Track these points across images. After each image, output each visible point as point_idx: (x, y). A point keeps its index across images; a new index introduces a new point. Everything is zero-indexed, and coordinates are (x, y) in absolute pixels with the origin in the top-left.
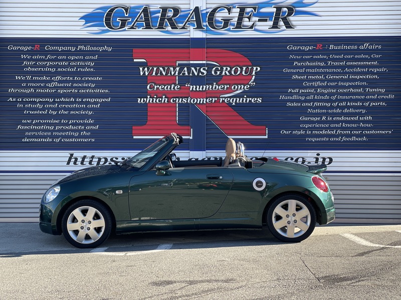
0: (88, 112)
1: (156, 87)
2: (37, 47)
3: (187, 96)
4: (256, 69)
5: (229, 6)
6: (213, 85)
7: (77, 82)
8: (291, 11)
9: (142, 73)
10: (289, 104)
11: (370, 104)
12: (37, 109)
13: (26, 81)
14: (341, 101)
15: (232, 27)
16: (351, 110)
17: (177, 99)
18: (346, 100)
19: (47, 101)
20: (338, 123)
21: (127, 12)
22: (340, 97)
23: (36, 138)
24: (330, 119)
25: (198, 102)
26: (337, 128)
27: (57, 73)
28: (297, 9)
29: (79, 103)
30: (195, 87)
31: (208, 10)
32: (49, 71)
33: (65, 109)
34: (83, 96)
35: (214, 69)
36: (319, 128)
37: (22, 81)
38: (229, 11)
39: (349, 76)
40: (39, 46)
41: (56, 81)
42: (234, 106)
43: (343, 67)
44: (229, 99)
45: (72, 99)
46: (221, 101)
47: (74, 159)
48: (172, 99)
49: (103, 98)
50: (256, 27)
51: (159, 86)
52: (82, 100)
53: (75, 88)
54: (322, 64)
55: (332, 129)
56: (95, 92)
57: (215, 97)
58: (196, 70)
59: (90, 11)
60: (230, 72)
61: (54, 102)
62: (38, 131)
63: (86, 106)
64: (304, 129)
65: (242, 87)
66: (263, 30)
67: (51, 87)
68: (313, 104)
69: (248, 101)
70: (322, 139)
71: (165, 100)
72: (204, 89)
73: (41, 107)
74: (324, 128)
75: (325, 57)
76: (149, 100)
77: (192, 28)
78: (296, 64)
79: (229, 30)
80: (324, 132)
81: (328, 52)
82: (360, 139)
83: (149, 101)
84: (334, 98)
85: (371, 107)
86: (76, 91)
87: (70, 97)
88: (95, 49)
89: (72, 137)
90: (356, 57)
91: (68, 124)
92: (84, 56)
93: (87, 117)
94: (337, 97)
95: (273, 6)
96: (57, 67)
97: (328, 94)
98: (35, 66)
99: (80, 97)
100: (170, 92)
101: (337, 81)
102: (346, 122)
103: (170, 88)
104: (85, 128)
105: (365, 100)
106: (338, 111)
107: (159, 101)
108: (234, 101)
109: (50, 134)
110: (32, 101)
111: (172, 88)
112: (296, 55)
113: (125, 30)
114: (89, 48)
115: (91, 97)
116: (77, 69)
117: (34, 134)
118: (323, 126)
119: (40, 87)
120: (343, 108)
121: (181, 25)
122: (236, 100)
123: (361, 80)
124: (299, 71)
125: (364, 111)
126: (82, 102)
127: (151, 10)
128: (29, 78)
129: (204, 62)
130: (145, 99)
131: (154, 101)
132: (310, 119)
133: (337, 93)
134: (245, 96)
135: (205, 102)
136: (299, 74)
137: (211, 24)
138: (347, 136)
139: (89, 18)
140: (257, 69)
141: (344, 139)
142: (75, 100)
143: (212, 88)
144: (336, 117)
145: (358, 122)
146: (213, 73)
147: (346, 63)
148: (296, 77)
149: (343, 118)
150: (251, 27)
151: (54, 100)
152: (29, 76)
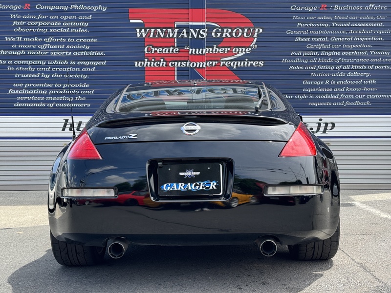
0: (83, 76)
1: (153, 50)
2: (27, 6)
3: (186, 59)
4: (258, 31)
6: (213, 48)
7: (70, 44)
9: (139, 35)
10: (292, 68)
11: (374, 67)
12: (29, 72)
13: (17, 43)
14: (345, 64)
16: (355, 74)
17: (176, 63)
18: (351, 64)
19: (39, 64)
20: (342, 88)
22: (343, 60)
23: (29, 103)
24: (333, 82)
25: (198, 66)
26: (340, 93)
27: (49, 34)
29: (73, 66)
30: (194, 50)
32: (41, 32)
33: (59, 73)
34: (77, 59)
35: (214, 30)
36: (323, 92)
37: (12, 43)
39: (353, 39)
40: (29, 5)
41: (48, 43)
42: (235, 70)
43: (347, 29)
44: (230, 63)
45: (66, 62)
46: (222, 65)
47: (69, 126)
48: (171, 63)
49: (98, 61)
51: (158, 48)
52: (76, 63)
53: (69, 50)
54: (326, 25)
55: (335, 93)
56: (89, 55)
57: (215, 61)
58: (195, 32)
60: (231, 34)
61: (47, 65)
62: (30, 95)
63: (81, 69)
64: (307, 93)
65: (244, 50)
67: (43, 49)
68: (316, 68)
69: (249, 64)
70: (325, 104)
71: (163, 64)
72: (204, 53)
73: (33, 70)
74: (327, 92)
75: (329, 18)
76: (146, 63)
78: (300, 26)
80: (327, 96)
81: (332, 13)
82: (363, 104)
83: (147, 65)
84: (337, 61)
85: (375, 70)
86: (70, 53)
87: (64, 60)
88: (89, 8)
89: (67, 102)
90: (361, 18)
91: (61, 89)
92: (78, 16)
93: (81, 81)
94: (341, 60)
96: (49, 27)
98: (25, 26)
99: (73, 60)
100: (168, 55)
101: (341, 43)
102: (350, 86)
103: (169, 51)
104: (80, 93)
105: (370, 63)
106: (342, 74)
107: (157, 64)
108: (235, 64)
109: (43, 98)
110: (24, 64)
111: (171, 51)
112: (299, 16)
114: (82, 7)
115: (86, 61)
116: (70, 30)
117: (27, 99)
118: (326, 90)
119: (32, 49)
120: (347, 71)
122: (237, 63)
123: (365, 42)
124: (302, 33)
125: (368, 75)
126: (76, 66)
128: (19, 39)
129: (204, 24)
130: (143, 63)
131: (152, 65)
132: (313, 83)
133: (341, 55)
134: (247, 60)
135: (204, 66)
136: (303, 36)
138: (351, 100)
141: (348, 103)
142: (69, 63)
143: (212, 51)
144: (340, 81)
145: (362, 86)
146: (213, 35)
147: (350, 25)
148: (300, 39)
149: (346, 82)
151: (47, 63)
152: (20, 37)
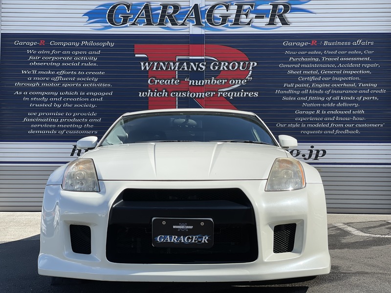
0: (91, 106)
1: (156, 81)
2: (42, 43)
3: (187, 90)
5: (227, 3)
6: (211, 80)
7: (81, 76)
8: (287, 8)
9: (143, 68)
10: (284, 98)
11: (362, 98)
12: (42, 102)
13: (32, 75)
14: (335, 95)
15: (230, 24)
16: (344, 104)
18: (340, 95)
19: (52, 95)
20: (332, 117)
21: (128, 8)
22: (333, 92)
23: (42, 130)
24: (324, 112)
25: (197, 97)
26: (331, 122)
27: (61, 68)
28: (292, 6)
29: (83, 97)
30: (194, 81)
31: (206, 7)
32: (54, 66)
33: (69, 102)
34: (86, 90)
35: (213, 64)
36: (314, 121)
37: (28, 75)
38: (227, 7)
39: (342, 72)
41: (60, 76)
42: (231, 100)
43: (337, 63)
44: (227, 93)
45: (76, 93)
46: (219, 95)
47: (77, 151)
48: (172, 93)
49: (106, 91)
50: (253, 24)
51: (160, 80)
52: (86, 94)
53: (79, 82)
54: (317, 60)
55: (325, 122)
56: (98, 86)
57: (213, 91)
58: (195, 65)
59: (94, 7)
60: (228, 67)
61: (58, 96)
62: (43, 123)
63: (89, 99)
64: (299, 122)
65: (240, 82)
66: (260, 26)
67: (56, 81)
68: (308, 99)
69: (245, 95)
70: (316, 132)
71: (165, 94)
72: (203, 84)
73: (46, 100)
74: (318, 121)
75: (320, 53)
76: (149, 93)
77: (191, 24)
78: (292, 60)
79: (227, 26)
80: (318, 125)
81: (322, 48)
82: (352, 132)
83: (150, 95)
84: (328, 92)
85: (363, 101)
86: (80, 85)
87: (74, 91)
88: (98, 44)
89: (76, 129)
90: (349, 52)
91: (71, 117)
92: (88, 51)
93: (91, 110)
94: (331, 91)
95: (270, 3)
96: (61, 61)
97: (322, 89)
98: (40, 61)
99: (83, 91)
100: (171, 86)
101: (331, 76)
102: (340, 116)
103: (170, 82)
104: (88, 121)
105: (358, 95)
106: (332, 105)
107: (160, 95)
108: (232, 95)
109: (54, 126)
110: (38, 95)
111: (172, 82)
112: (291, 50)
113: (127, 27)
114: (92, 43)
115: (94, 91)
116: (80, 64)
117: (40, 127)
118: (317, 119)
119: (45, 81)
120: (336, 102)
121: (181, 22)
122: (234, 94)
123: (354, 75)
124: (294, 66)
125: (356, 105)
126: (85, 96)
127: (152, 7)
128: (34, 72)
129: (203, 58)
131: (155, 95)
132: (305, 113)
133: (331, 88)
134: (242, 91)
135: (203, 96)
136: (294, 69)
137: (209, 20)
138: (340, 129)
139: (92, 15)
140: (254, 64)
141: (338, 132)
142: (79, 93)
143: (211, 82)
144: (330, 111)
145: (351, 115)
146: (211, 68)
147: (339, 59)
148: (292, 72)
149: (336, 112)
150: (249, 24)
151: (59, 93)
152: (35, 70)
